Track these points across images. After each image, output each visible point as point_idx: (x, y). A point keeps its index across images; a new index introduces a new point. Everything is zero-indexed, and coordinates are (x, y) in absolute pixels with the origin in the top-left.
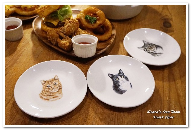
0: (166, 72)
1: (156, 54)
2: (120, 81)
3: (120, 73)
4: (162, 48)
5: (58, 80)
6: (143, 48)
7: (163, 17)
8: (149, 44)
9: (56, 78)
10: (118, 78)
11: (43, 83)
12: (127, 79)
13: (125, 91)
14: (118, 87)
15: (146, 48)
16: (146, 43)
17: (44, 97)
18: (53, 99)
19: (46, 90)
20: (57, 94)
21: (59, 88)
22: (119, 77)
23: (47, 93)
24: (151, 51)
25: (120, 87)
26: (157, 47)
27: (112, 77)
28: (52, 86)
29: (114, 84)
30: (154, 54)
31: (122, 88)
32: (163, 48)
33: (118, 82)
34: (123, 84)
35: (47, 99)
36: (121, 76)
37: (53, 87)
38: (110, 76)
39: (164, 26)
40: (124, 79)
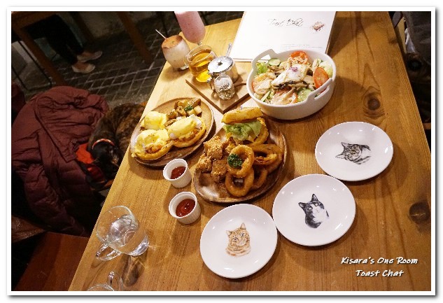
0: (379, 183)
1: (362, 159)
2: (313, 210)
3: (313, 199)
4: (368, 148)
5: (245, 229)
6: (343, 156)
7: (367, 91)
8: (350, 146)
9: (243, 227)
10: (311, 207)
11: (229, 234)
12: (322, 206)
13: (320, 223)
14: (311, 219)
15: (347, 154)
16: (346, 146)
17: (231, 252)
18: (241, 254)
19: (233, 243)
20: (244, 249)
21: (246, 240)
22: (313, 205)
23: (234, 247)
24: (354, 158)
25: (314, 219)
26: (363, 147)
27: (304, 206)
28: (239, 237)
29: (306, 216)
30: (358, 161)
31: (316, 220)
32: (370, 148)
33: (311, 212)
34: (318, 214)
35: (234, 255)
36: (314, 203)
37: (240, 239)
38: (301, 205)
39: (370, 107)
40: (319, 207)
